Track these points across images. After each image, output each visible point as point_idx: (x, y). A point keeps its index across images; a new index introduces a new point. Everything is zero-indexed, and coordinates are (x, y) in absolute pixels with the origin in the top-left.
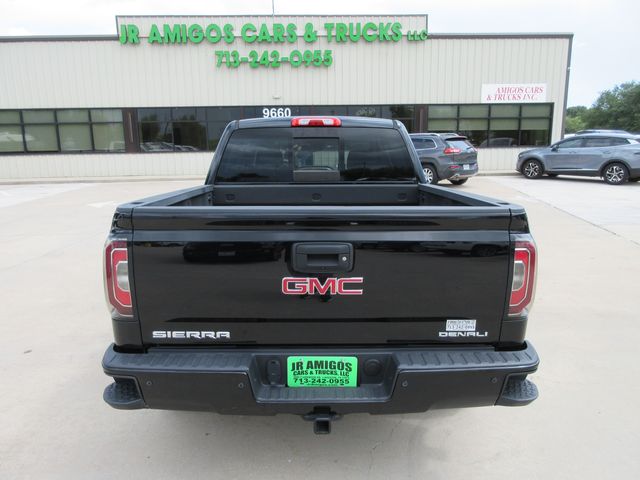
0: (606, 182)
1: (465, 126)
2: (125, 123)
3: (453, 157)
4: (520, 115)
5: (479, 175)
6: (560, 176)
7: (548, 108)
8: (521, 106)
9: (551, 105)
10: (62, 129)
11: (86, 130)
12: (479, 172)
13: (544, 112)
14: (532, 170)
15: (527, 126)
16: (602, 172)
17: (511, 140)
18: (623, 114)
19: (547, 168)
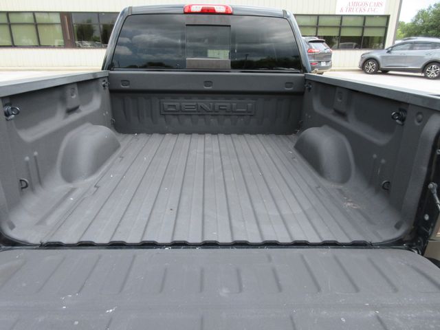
0: (425, 77)
1: (322, 32)
2: (63, 24)
3: (314, 56)
4: (364, 24)
5: (331, 71)
6: (390, 72)
7: (385, 19)
8: (365, 17)
9: (388, 17)
10: (14, 28)
11: (32, 29)
12: (332, 68)
13: (382, 22)
14: (370, 67)
15: (368, 33)
16: (423, 70)
17: (355, 44)
18: (433, 27)
19: (382, 66)
